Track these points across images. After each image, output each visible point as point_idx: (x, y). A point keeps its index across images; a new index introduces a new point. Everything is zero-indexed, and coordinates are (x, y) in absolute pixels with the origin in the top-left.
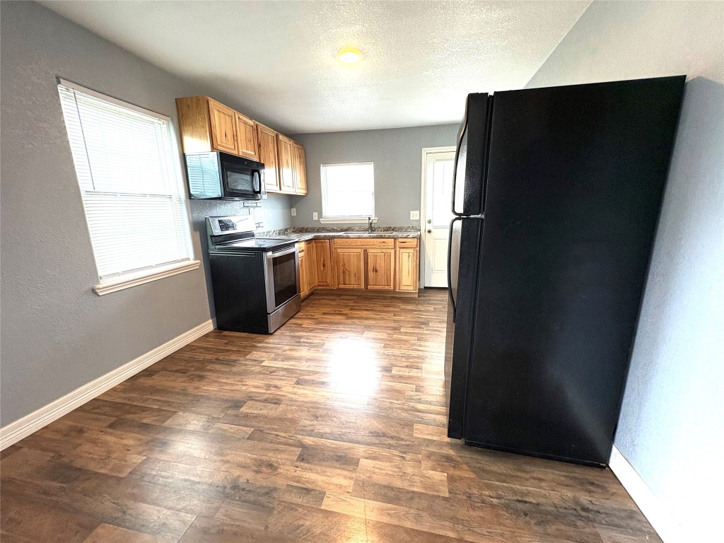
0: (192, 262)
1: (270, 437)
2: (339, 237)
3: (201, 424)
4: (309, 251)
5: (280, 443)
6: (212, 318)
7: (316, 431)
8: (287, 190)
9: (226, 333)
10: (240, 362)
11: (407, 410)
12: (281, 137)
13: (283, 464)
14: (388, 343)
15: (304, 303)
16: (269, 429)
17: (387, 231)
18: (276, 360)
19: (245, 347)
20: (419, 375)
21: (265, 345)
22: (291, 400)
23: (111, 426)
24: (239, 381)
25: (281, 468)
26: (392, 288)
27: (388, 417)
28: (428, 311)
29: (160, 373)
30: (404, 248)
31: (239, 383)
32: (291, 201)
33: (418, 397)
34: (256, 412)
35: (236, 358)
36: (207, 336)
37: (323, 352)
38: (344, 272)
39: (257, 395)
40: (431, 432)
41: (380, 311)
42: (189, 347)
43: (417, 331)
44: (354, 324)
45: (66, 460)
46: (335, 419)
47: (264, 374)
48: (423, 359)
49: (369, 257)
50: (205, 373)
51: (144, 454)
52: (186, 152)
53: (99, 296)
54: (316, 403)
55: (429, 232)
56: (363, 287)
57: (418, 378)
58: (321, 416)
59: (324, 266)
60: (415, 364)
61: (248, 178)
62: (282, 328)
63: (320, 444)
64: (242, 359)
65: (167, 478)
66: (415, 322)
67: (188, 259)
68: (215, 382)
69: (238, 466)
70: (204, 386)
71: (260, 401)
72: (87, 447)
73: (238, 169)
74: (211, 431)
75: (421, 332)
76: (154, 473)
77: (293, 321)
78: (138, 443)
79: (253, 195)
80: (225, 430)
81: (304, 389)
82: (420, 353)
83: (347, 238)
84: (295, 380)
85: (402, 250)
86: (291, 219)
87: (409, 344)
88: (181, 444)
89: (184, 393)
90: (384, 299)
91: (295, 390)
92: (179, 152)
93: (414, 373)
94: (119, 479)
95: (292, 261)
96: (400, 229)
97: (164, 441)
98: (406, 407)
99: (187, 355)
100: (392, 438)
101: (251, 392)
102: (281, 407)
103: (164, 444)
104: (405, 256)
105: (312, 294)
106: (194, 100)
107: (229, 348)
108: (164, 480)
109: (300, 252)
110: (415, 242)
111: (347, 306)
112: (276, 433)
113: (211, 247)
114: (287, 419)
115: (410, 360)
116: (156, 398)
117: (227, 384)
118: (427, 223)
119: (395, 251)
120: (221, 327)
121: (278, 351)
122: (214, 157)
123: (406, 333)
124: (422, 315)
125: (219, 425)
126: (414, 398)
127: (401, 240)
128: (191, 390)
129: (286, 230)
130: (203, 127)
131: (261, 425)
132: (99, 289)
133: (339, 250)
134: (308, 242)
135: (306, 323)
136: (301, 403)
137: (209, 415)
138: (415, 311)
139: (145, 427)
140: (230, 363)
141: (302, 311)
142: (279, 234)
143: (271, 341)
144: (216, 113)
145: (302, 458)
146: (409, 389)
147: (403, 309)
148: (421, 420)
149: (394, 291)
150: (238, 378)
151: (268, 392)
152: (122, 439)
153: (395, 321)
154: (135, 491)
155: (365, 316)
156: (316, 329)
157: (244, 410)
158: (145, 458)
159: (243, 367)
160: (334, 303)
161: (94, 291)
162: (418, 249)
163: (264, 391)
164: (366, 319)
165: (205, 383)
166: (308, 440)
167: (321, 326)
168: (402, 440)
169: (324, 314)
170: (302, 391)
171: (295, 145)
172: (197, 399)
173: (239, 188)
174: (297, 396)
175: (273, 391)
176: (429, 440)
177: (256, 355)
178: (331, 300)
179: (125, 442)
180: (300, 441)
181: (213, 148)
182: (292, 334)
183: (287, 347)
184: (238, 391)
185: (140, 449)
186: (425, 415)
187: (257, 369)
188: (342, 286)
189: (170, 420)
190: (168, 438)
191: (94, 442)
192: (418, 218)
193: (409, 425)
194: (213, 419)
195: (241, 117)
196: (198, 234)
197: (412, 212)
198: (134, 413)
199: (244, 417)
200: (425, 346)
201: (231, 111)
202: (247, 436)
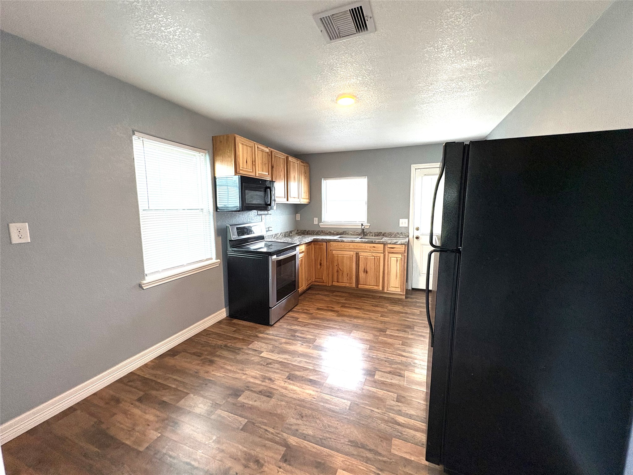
0: (214, 260)
1: (261, 431)
2: (335, 241)
3: (206, 408)
4: (308, 252)
5: (268, 439)
6: (225, 307)
7: (300, 431)
8: (293, 200)
9: (235, 321)
10: (244, 350)
11: (386, 422)
12: (290, 159)
13: (268, 462)
14: (374, 345)
15: (302, 297)
16: (260, 423)
17: (378, 236)
18: (272, 352)
19: (249, 336)
20: (401, 383)
21: (265, 336)
22: (283, 395)
23: (140, 400)
24: (241, 370)
25: (266, 466)
26: (381, 289)
27: (367, 427)
28: (414, 314)
29: (181, 354)
30: (393, 253)
31: (241, 372)
32: (297, 208)
33: (398, 408)
34: (251, 403)
35: (240, 347)
36: (220, 322)
37: (313, 349)
38: (337, 271)
39: (254, 386)
40: (410, 451)
41: (369, 311)
42: (205, 333)
43: (401, 334)
44: (343, 321)
45: (104, 426)
46: (318, 421)
47: (262, 365)
48: (406, 366)
49: (360, 259)
50: (216, 359)
51: (159, 431)
52: (217, 176)
53: (143, 289)
54: (303, 401)
55: (417, 238)
56: (354, 285)
57: (399, 386)
58: (306, 416)
59: (320, 265)
60: (398, 371)
61: (262, 193)
62: (281, 321)
63: (302, 446)
64: (245, 347)
65: (174, 458)
66: (401, 325)
67: (211, 259)
68: (222, 368)
69: (230, 457)
70: (213, 371)
71: (255, 392)
72: (120, 417)
73: (254, 188)
74: (213, 417)
75: (406, 336)
76: (164, 451)
77: (291, 314)
78: (156, 419)
79: (265, 206)
80: (223, 417)
81: (294, 385)
82: (404, 359)
83: (341, 242)
84: (287, 374)
85: (391, 255)
86: (296, 223)
87: (394, 348)
88: (188, 426)
89: (196, 375)
90: (373, 298)
91: (286, 385)
92: (212, 176)
93: (395, 380)
94: (139, 452)
95: (293, 261)
96: (390, 235)
97: (176, 421)
98: (386, 418)
99: (203, 339)
100: (370, 450)
101: (249, 382)
102: (273, 401)
103: (176, 423)
104: (393, 260)
105: (310, 288)
106: (225, 137)
107: (236, 336)
108: (171, 459)
109: (300, 253)
110: (402, 248)
111: (338, 303)
112: (265, 427)
113: (230, 249)
114: (276, 415)
115: (393, 366)
116: (175, 377)
117: (230, 371)
118: (415, 230)
119: (384, 256)
120: (233, 315)
121: (275, 343)
122: (237, 179)
123: (391, 336)
124: (408, 318)
125: (219, 412)
126: (395, 408)
127: (389, 246)
128: (202, 374)
129: (291, 232)
130: (230, 157)
131: (254, 417)
132: (144, 284)
133: (334, 252)
134: (308, 244)
135: (302, 317)
136: (290, 400)
137: (213, 400)
138: (402, 313)
139: (164, 405)
140: (235, 351)
141: (299, 305)
142: (285, 236)
143: (271, 332)
144: (240, 145)
145: (285, 459)
146: (390, 397)
147: (390, 310)
148: (400, 434)
149: (382, 292)
150: (240, 366)
151: (264, 384)
152: (145, 413)
153: (382, 322)
154: (148, 467)
155: (355, 314)
156: (309, 324)
157: (241, 399)
158: (160, 435)
159: (246, 357)
160: (327, 299)
161: (140, 286)
162: (406, 254)
163: (259, 382)
164: (356, 317)
165: (214, 368)
166: (293, 440)
167: (314, 322)
168: (380, 454)
169: (318, 309)
170: (291, 387)
171: (302, 164)
172: (206, 383)
173: (254, 203)
174: (287, 392)
175: (267, 383)
176: (406, 459)
177: (257, 345)
178: (325, 295)
179: (147, 417)
180: (285, 440)
181: (236, 173)
182: (289, 327)
183: (284, 340)
184: (239, 379)
185: (157, 426)
186: (404, 429)
187: (256, 359)
188: (335, 284)
189: (183, 400)
190: (179, 418)
191: (125, 413)
192: (407, 226)
193: (387, 438)
194: (216, 405)
195: (259, 146)
196: (220, 238)
197: (401, 220)
198: (157, 390)
199: (241, 406)
200: (409, 352)
201: (251, 143)
202: (241, 427)
